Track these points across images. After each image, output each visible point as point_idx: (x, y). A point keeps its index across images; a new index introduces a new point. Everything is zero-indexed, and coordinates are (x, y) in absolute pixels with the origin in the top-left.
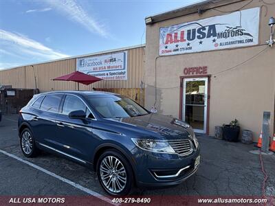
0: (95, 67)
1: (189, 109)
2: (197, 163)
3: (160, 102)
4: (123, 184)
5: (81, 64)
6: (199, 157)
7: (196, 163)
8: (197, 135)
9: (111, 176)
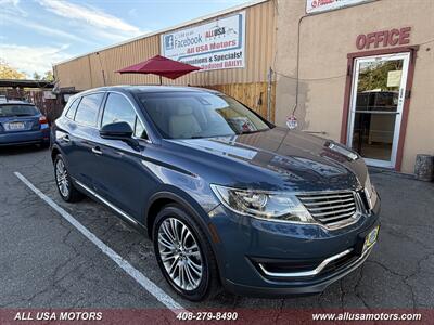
0: (190, 47)
1: (363, 122)
2: (370, 242)
3: (304, 107)
4: (196, 277)
5: (168, 45)
6: (376, 230)
7: (367, 243)
8: (373, 171)
9: (176, 257)
